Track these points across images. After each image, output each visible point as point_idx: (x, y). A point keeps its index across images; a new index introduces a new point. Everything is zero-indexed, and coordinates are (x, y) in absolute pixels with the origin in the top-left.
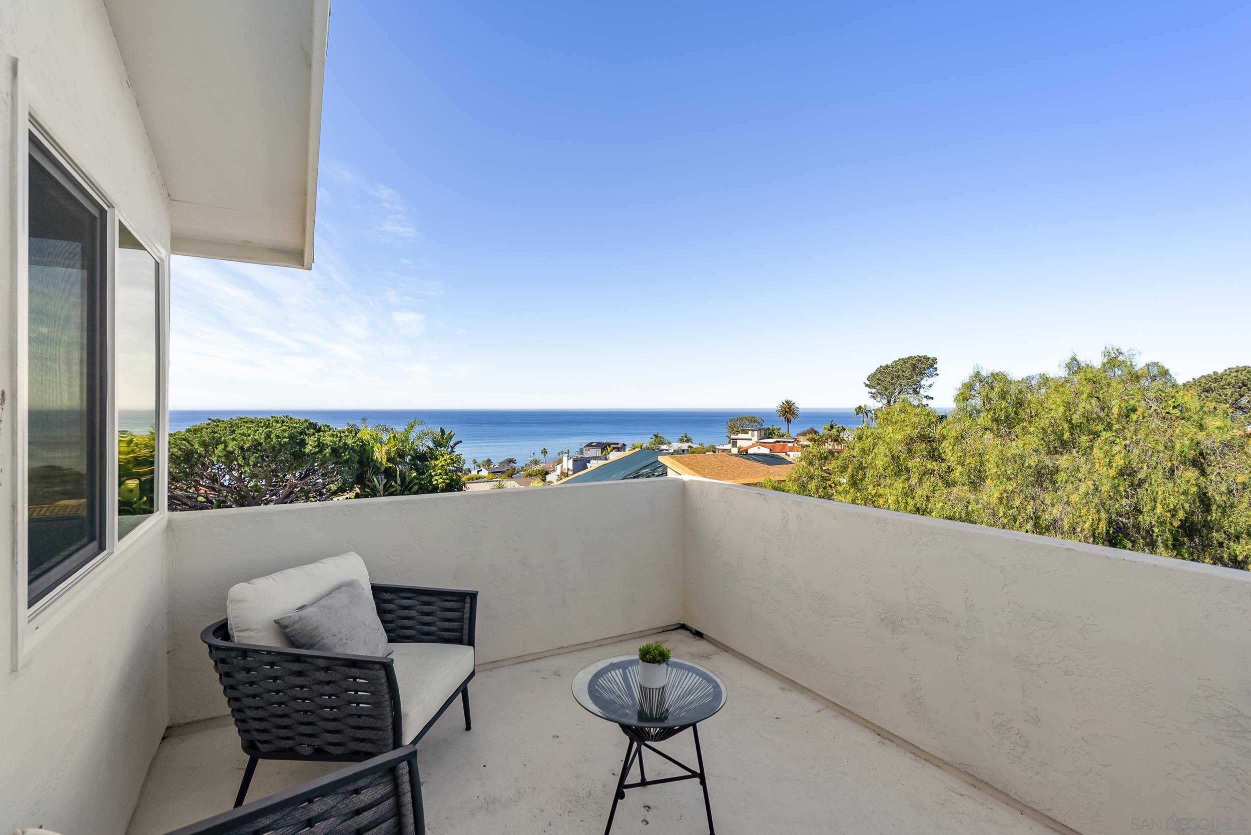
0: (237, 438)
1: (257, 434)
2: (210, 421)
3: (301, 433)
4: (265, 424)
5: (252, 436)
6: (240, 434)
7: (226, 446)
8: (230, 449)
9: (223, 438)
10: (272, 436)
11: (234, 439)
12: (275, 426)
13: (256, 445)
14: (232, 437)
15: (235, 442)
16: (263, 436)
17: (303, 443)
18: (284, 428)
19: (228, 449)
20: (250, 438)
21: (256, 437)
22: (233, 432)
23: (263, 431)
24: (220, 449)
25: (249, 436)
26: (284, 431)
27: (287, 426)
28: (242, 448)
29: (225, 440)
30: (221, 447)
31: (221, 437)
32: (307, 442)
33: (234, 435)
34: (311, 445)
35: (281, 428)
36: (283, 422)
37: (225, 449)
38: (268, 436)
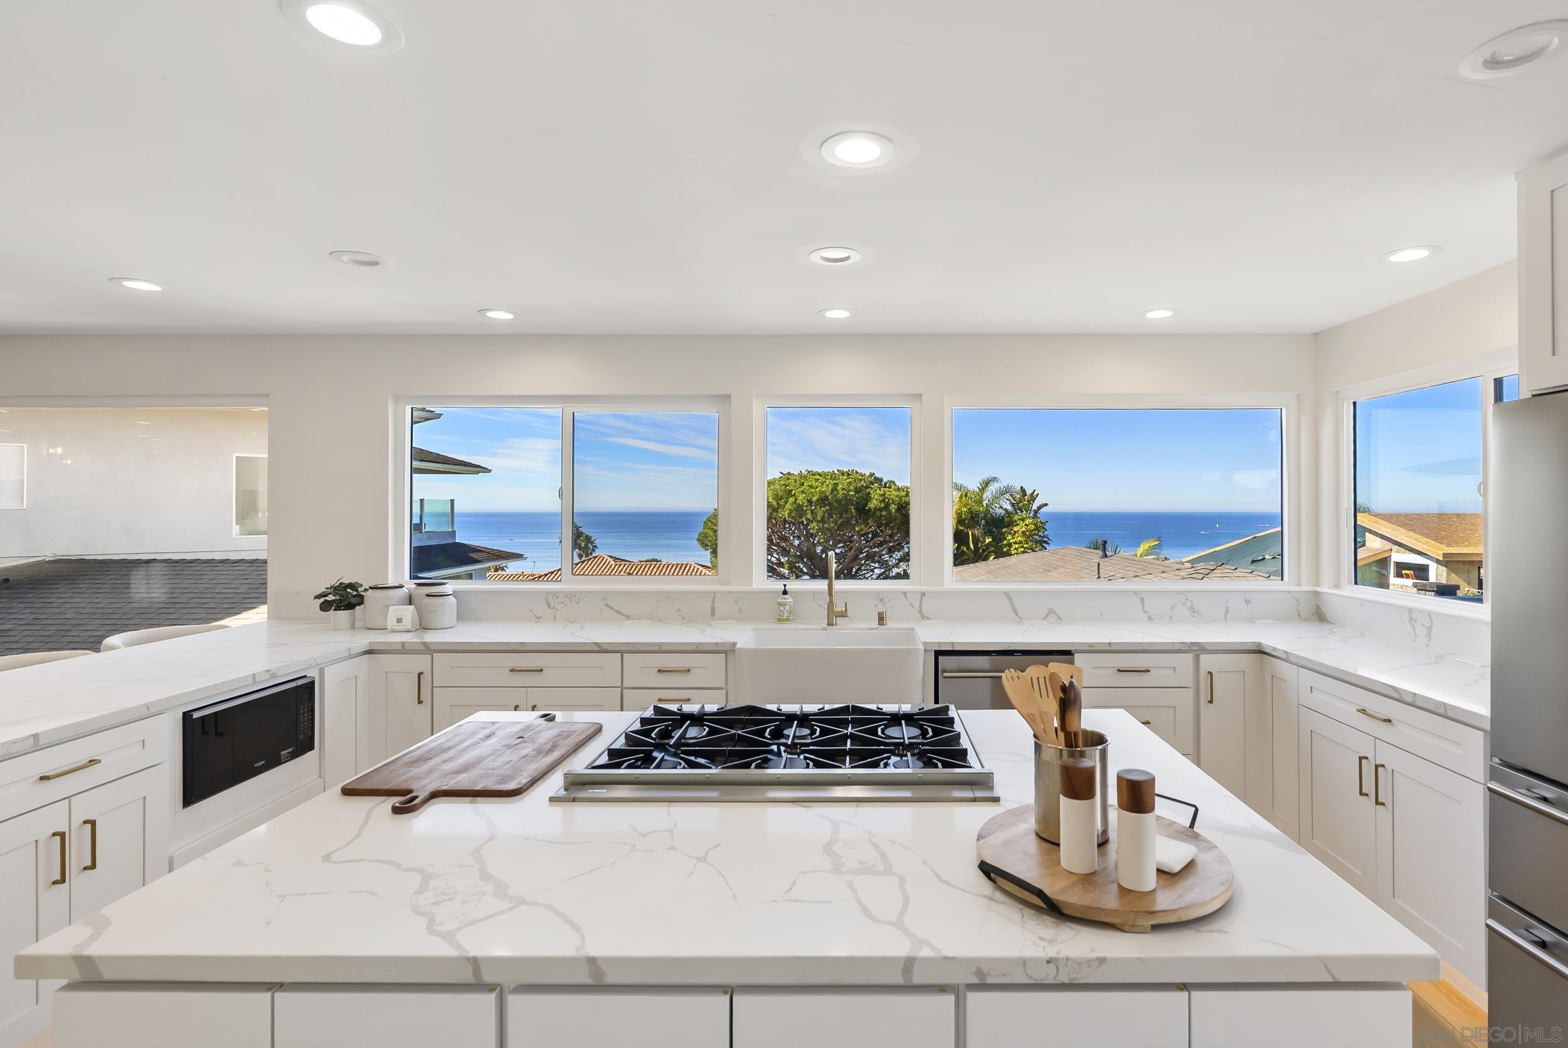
0: (806, 491)
1: (824, 486)
2: (782, 475)
3: (867, 487)
4: (831, 476)
5: (819, 488)
6: (809, 486)
7: (796, 500)
8: (799, 502)
9: (793, 492)
10: (838, 488)
11: (803, 492)
12: (842, 478)
13: (823, 500)
14: (801, 489)
15: (804, 495)
16: (830, 488)
17: (868, 498)
18: (850, 480)
19: (798, 502)
20: (818, 490)
21: (823, 489)
22: (802, 484)
23: (830, 483)
24: (790, 502)
25: (817, 488)
26: (850, 483)
27: (853, 478)
28: (810, 502)
29: (795, 493)
30: (791, 500)
31: (792, 491)
32: (872, 496)
33: (803, 488)
34: (877, 500)
35: (847, 481)
36: (849, 475)
37: (795, 502)
38: (835, 489)
